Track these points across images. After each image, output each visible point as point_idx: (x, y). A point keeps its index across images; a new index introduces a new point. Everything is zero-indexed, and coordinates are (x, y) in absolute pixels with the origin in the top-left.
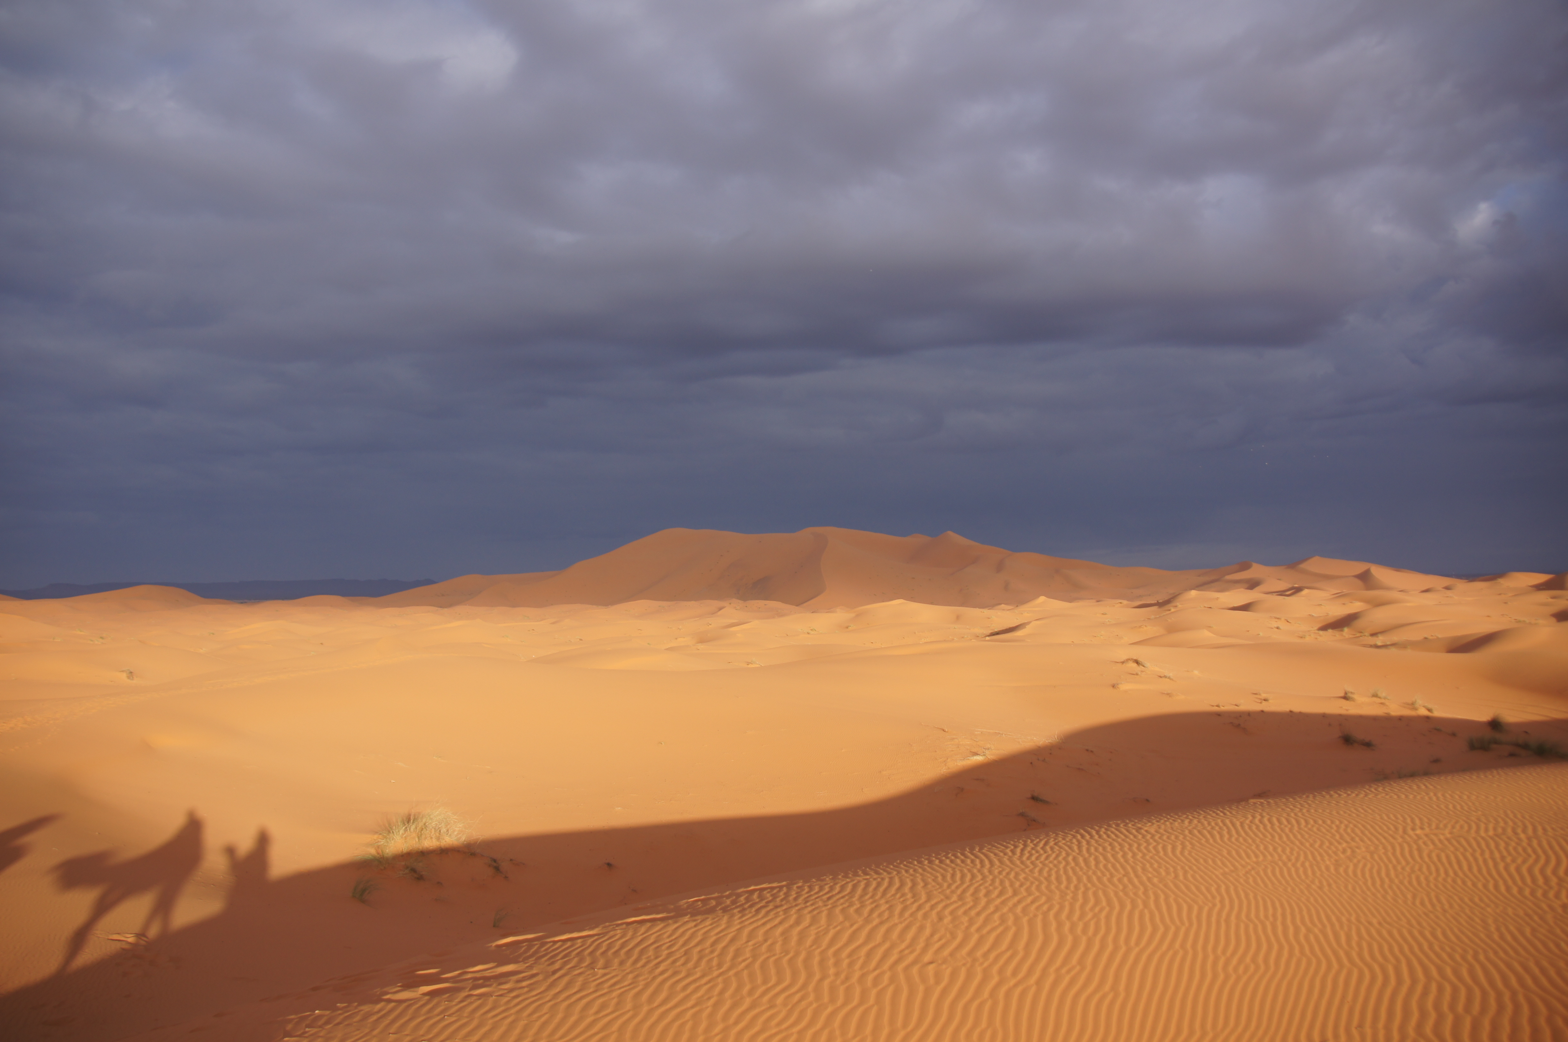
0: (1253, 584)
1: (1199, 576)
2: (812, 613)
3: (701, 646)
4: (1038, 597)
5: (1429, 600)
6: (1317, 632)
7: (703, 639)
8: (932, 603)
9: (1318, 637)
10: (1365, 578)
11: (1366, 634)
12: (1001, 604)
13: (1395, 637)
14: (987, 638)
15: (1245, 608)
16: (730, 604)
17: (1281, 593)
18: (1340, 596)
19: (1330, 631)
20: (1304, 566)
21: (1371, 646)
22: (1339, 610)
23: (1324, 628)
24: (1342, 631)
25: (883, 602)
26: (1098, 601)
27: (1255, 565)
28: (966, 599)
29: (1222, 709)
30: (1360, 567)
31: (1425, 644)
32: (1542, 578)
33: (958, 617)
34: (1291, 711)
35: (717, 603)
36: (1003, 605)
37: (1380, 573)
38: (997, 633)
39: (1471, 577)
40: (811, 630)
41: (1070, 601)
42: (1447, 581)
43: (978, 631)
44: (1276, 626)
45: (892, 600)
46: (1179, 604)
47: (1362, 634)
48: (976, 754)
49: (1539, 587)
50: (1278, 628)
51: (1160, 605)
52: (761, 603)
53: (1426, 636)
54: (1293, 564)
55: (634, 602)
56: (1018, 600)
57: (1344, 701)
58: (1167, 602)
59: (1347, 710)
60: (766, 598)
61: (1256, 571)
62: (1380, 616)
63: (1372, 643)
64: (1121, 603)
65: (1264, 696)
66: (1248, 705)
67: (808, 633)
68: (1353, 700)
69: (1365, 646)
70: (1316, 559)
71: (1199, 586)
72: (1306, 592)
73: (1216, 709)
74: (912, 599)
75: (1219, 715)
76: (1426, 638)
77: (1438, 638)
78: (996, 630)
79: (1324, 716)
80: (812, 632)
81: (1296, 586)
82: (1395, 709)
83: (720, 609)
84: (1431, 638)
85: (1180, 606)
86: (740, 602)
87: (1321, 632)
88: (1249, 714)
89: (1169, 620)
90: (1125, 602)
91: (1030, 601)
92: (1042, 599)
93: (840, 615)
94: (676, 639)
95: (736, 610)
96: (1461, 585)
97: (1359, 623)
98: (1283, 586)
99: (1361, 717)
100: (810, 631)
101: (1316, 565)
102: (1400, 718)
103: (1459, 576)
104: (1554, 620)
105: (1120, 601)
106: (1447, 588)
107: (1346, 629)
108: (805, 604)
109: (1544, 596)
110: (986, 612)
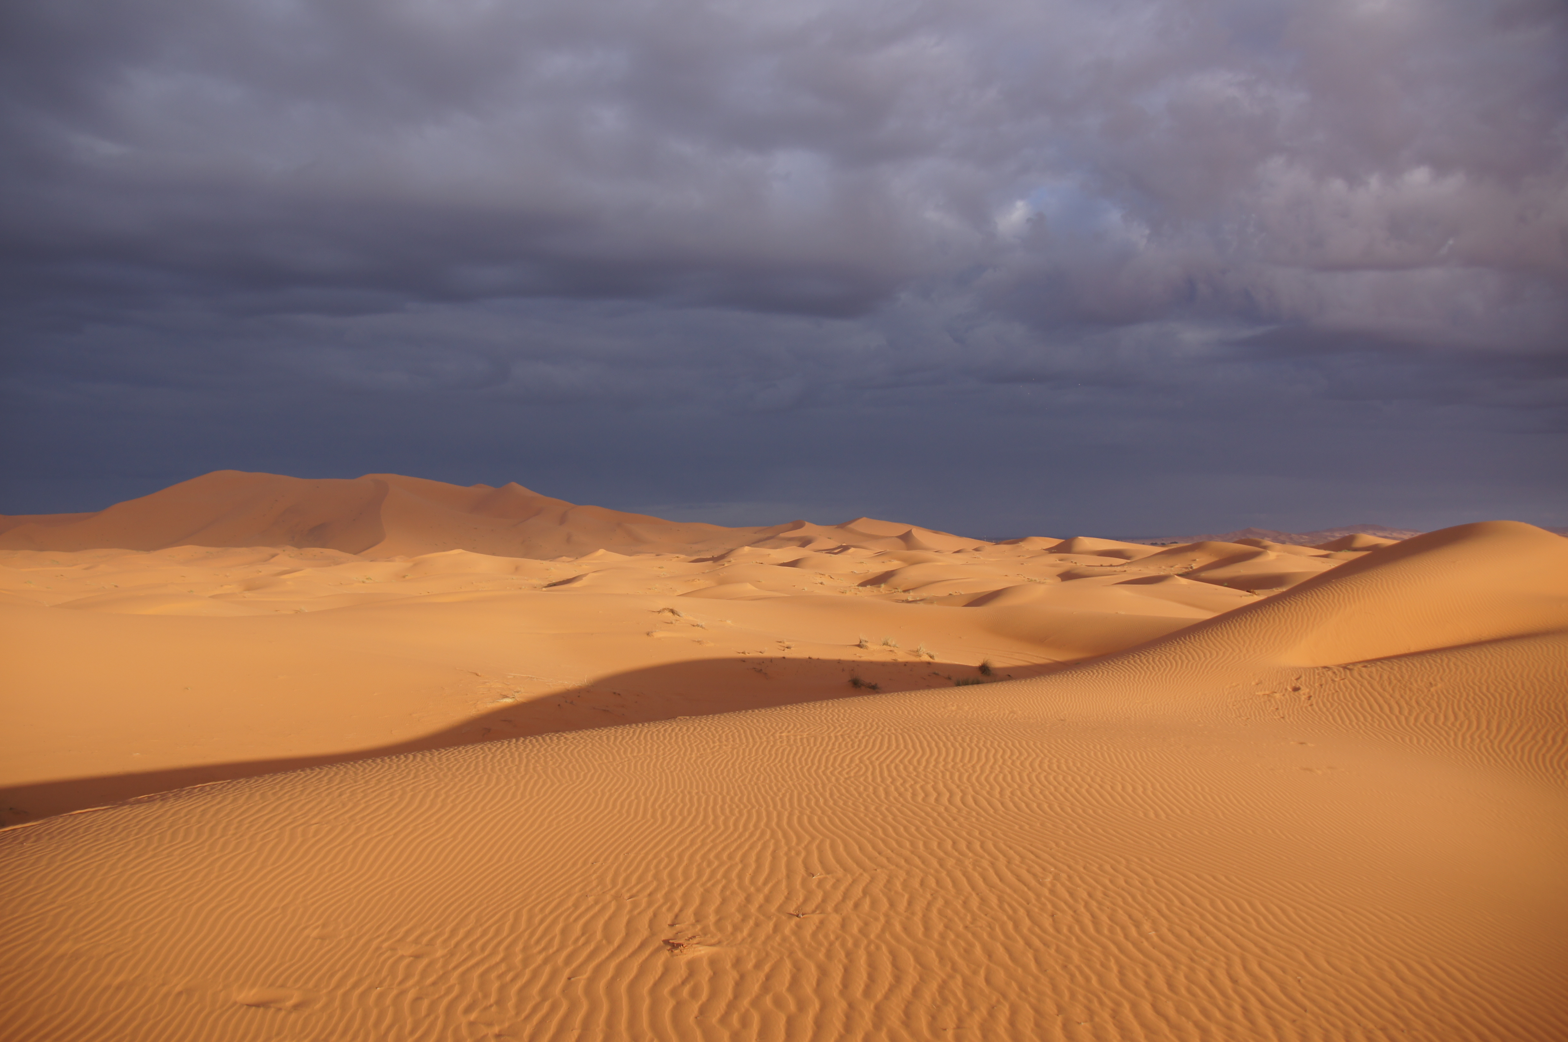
0: (805, 542)
1: (755, 533)
2: (371, 561)
3: (248, 594)
4: (597, 549)
5: (959, 559)
6: (857, 587)
7: (250, 587)
8: (494, 554)
9: (858, 593)
10: (906, 538)
11: (900, 590)
12: (562, 556)
13: (924, 593)
14: (544, 589)
15: (793, 564)
16: (284, 551)
17: (830, 551)
18: (880, 554)
19: (869, 587)
20: (852, 526)
21: (903, 601)
22: (877, 568)
23: (863, 584)
24: (880, 587)
25: (444, 551)
26: (657, 555)
27: (808, 525)
28: (528, 551)
29: (748, 655)
30: (902, 529)
31: (949, 600)
32: (1054, 542)
33: (517, 568)
34: (810, 658)
35: (268, 551)
36: (564, 557)
37: (920, 534)
38: (555, 585)
39: (998, 540)
40: (367, 579)
41: (630, 554)
42: (977, 543)
43: (536, 582)
44: (820, 581)
45: (452, 550)
46: (732, 559)
47: (896, 590)
48: (506, 697)
49: (1051, 550)
50: (821, 583)
51: (715, 559)
52: (317, 550)
53: (951, 593)
54: (842, 524)
55: (180, 547)
56: (579, 552)
57: (858, 648)
58: (722, 557)
59: (860, 657)
60: (324, 546)
61: (809, 529)
62: (914, 574)
63: (904, 599)
64: (678, 557)
65: (787, 644)
66: (771, 651)
67: (363, 582)
68: (866, 648)
69: (897, 601)
70: (864, 520)
71: (754, 543)
72: (852, 550)
73: (741, 655)
74: (474, 549)
75: (744, 661)
76: (950, 594)
77: (961, 594)
78: (554, 581)
79: (839, 662)
80: (367, 581)
81: (844, 544)
82: (902, 656)
83: (273, 556)
84: (955, 594)
85: (733, 561)
86: (295, 549)
87: (860, 588)
88: (771, 660)
89: (721, 575)
90: (682, 556)
91: (590, 553)
92: (602, 551)
93: (398, 564)
94: (222, 586)
95: (291, 557)
96: (989, 547)
97: (894, 580)
98: (832, 544)
99: (871, 663)
100: (365, 580)
101: (863, 525)
102: (905, 664)
103: (989, 539)
104: (1059, 579)
105: (677, 555)
106: (976, 550)
107: (883, 586)
108: (363, 553)
109: (1054, 558)
110: (546, 564)
